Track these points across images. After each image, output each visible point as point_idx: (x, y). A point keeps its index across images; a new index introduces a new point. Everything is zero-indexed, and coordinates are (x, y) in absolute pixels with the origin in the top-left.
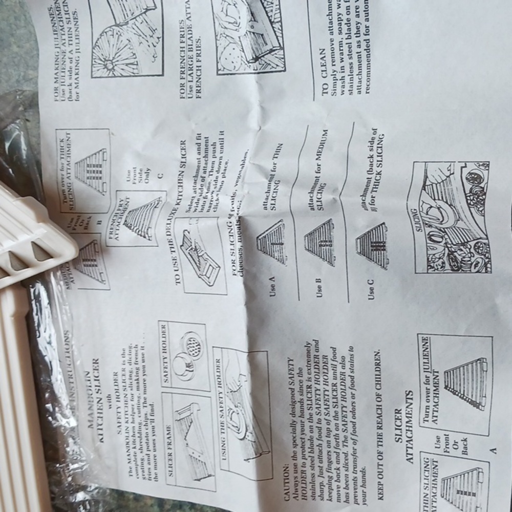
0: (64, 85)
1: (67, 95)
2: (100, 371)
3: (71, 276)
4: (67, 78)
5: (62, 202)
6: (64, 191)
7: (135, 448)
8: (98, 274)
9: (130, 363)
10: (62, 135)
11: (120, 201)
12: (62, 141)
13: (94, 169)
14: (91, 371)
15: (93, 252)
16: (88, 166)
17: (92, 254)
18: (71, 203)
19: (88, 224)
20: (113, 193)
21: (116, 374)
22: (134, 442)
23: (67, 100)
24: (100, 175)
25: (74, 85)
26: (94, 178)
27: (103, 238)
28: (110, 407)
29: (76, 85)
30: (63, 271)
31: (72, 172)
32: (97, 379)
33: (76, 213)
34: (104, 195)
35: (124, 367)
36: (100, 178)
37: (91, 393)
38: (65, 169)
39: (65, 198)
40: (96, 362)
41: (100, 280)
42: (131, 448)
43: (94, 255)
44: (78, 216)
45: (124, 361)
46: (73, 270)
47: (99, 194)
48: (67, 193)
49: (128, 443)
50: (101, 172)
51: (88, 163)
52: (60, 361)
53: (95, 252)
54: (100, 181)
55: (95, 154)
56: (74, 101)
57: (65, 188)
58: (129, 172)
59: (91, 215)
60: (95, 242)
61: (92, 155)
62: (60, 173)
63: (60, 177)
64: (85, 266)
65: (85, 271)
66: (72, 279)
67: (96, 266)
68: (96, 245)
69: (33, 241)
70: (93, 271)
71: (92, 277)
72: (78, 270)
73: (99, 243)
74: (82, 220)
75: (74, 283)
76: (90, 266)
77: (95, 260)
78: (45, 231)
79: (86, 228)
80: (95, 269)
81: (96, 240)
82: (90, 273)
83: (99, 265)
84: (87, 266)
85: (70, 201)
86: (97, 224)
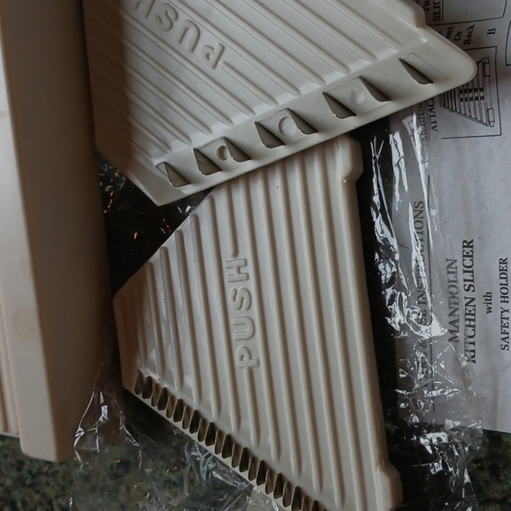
2: (475, 259)
3: (433, 119)
8: (484, 111)
14: (459, 258)
15: (480, 77)
17: (477, 79)
18: (437, 10)
19: (470, 36)
21: (503, 262)
27: (501, 52)
28: (489, 310)
32: (469, 270)
33: (444, 24)
37: (456, 291)
40: (468, 244)
41: (485, 121)
43: (481, 81)
44: (449, 28)
46: (438, 110)
53: (484, 75)
59: (472, 24)
60: (486, 61)
64: (461, 100)
65: (460, 109)
66: (434, 125)
67: (482, 98)
68: (487, 65)
69: (402, 58)
70: (475, 107)
71: (471, 117)
72: (448, 108)
73: (492, 60)
74: (459, 32)
75: (437, 130)
76: (471, 99)
77: (482, 90)
78: (425, 41)
79: (467, 42)
80: (480, 104)
81: (488, 58)
82: (470, 111)
83: (488, 96)
84: (466, 100)
85: (435, 7)
86: (488, 33)
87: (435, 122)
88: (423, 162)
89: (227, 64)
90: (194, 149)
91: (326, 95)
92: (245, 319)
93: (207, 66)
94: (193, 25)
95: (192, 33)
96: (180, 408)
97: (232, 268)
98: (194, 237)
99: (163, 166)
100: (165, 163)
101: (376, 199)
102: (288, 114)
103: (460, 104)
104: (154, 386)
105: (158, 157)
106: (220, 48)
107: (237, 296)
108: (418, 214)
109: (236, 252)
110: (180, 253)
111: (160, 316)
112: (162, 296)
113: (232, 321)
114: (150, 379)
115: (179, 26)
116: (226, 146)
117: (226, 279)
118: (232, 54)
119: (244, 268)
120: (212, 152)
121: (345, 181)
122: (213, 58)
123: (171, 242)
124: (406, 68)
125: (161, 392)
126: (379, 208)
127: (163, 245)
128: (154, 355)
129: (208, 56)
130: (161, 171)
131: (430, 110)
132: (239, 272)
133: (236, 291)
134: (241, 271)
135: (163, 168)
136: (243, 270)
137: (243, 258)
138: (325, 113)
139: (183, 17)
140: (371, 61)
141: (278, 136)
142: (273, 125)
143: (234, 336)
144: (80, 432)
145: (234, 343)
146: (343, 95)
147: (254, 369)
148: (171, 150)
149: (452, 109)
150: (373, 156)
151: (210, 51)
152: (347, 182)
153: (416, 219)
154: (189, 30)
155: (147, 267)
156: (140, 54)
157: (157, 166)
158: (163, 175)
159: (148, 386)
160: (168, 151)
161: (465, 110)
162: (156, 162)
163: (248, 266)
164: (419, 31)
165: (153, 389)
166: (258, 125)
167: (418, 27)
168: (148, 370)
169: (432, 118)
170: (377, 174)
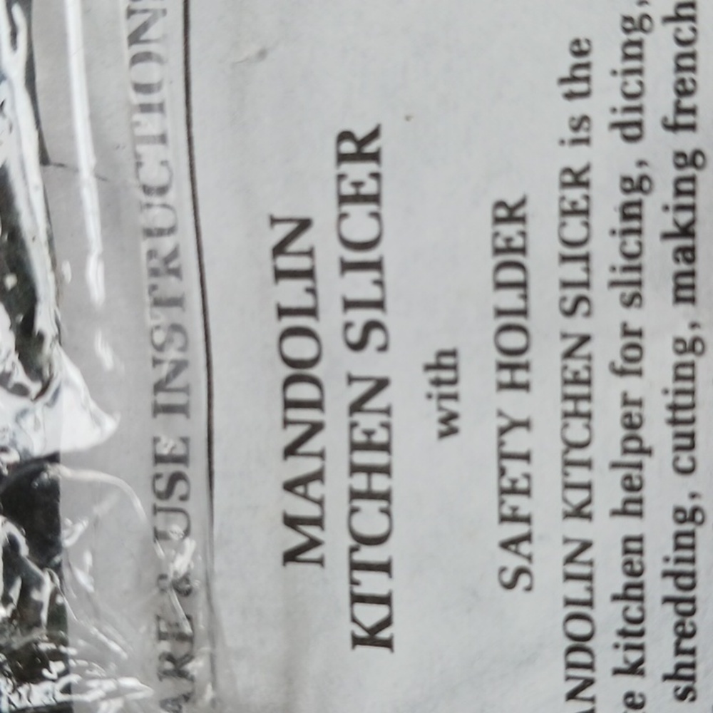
2: (388, 208)
7: (635, 669)
9: (630, 130)
14: (323, 210)
21: (510, 213)
22: (632, 633)
32: (363, 257)
35: (576, 158)
37: (311, 353)
42: (602, 673)
45: (581, 122)
49: (579, 643)
52: (44, 160)
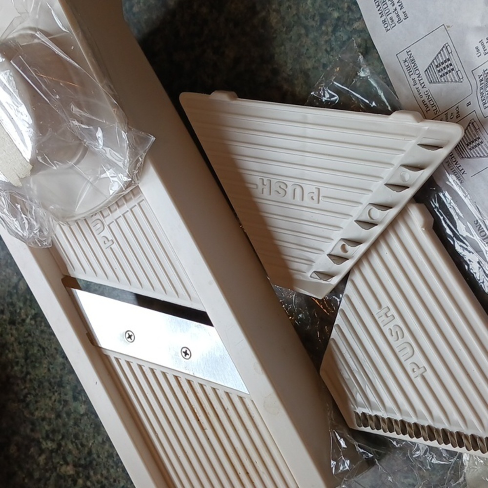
0: (391, 13)
1: (396, 19)
3: (461, 168)
4: (390, 6)
5: (425, 112)
6: (423, 101)
10: (404, 56)
11: (479, 78)
12: (405, 61)
13: (444, 66)
15: (474, 132)
16: (437, 66)
17: (474, 134)
18: (434, 108)
19: (458, 112)
20: (469, 74)
23: (397, 24)
24: (452, 67)
25: (398, 8)
26: (447, 73)
27: (479, 112)
29: (400, 7)
30: (452, 168)
31: (425, 80)
33: (441, 114)
34: (461, 82)
36: (453, 70)
38: (418, 82)
39: (427, 107)
43: (475, 133)
44: (446, 114)
46: (460, 161)
47: (457, 83)
48: (427, 102)
50: (451, 65)
51: (436, 64)
53: (476, 129)
54: (453, 72)
55: (440, 53)
56: (404, 20)
57: (425, 98)
58: (477, 48)
59: (457, 106)
60: (473, 121)
61: (437, 55)
62: (414, 88)
63: (415, 91)
64: (470, 149)
65: (473, 155)
66: (463, 171)
67: (482, 142)
68: (474, 123)
69: (419, 143)
70: (480, 150)
71: (481, 156)
72: (466, 157)
73: (476, 119)
74: (452, 114)
75: (466, 174)
76: (476, 146)
77: (479, 138)
78: (427, 128)
79: (458, 116)
80: (482, 147)
81: (473, 119)
82: (478, 153)
83: (484, 140)
84: (473, 148)
85: (432, 107)
86: (468, 106)
87: (463, 169)
88: (466, 197)
89: (324, 197)
90: (328, 255)
91: (387, 185)
92: (404, 344)
93: (314, 204)
94: (297, 186)
95: (298, 190)
96: (391, 424)
97: (382, 316)
98: (351, 309)
99: (314, 274)
100: (314, 272)
101: (448, 231)
102: (372, 207)
103: (471, 152)
104: (368, 417)
105: (309, 270)
106: (317, 190)
107: (393, 333)
108: (479, 228)
109: (380, 305)
110: (347, 323)
111: (352, 369)
112: (348, 356)
113: (397, 350)
114: (364, 414)
115: (290, 190)
116: (344, 243)
117: (381, 325)
118: (325, 190)
119: (389, 312)
120: (339, 251)
121: (424, 229)
122: (315, 198)
123: (339, 320)
124: (425, 148)
125: (374, 419)
126: (452, 236)
127: (335, 323)
128: (359, 398)
129: (312, 198)
130: (314, 278)
131: (456, 164)
132: (387, 317)
133: (390, 329)
134: (388, 315)
135: (315, 275)
136: (389, 314)
137: (385, 306)
138: (391, 196)
139: (289, 184)
140: (403, 153)
141: (372, 222)
142: (366, 218)
143: (402, 359)
144: (333, 463)
145: (404, 363)
146: (397, 180)
147: (424, 374)
148: (314, 262)
149: (468, 157)
150: (434, 206)
151: (312, 195)
152: (425, 229)
153: (480, 231)
154: (296, 190)
155: (331, 342)
156: (275, 216)
157: (311, 277)
158: (317, 280)
159: (365, 419)
160: (313, 264)
161: (475, 154)
162: (309, 274)
163: (391, 310)
164: (421, 124)
165: (368, 419)
166: (358, 221)
167: (418, 122)
168: (359, 408)
169: (459, 168)
170: (442, 215)
